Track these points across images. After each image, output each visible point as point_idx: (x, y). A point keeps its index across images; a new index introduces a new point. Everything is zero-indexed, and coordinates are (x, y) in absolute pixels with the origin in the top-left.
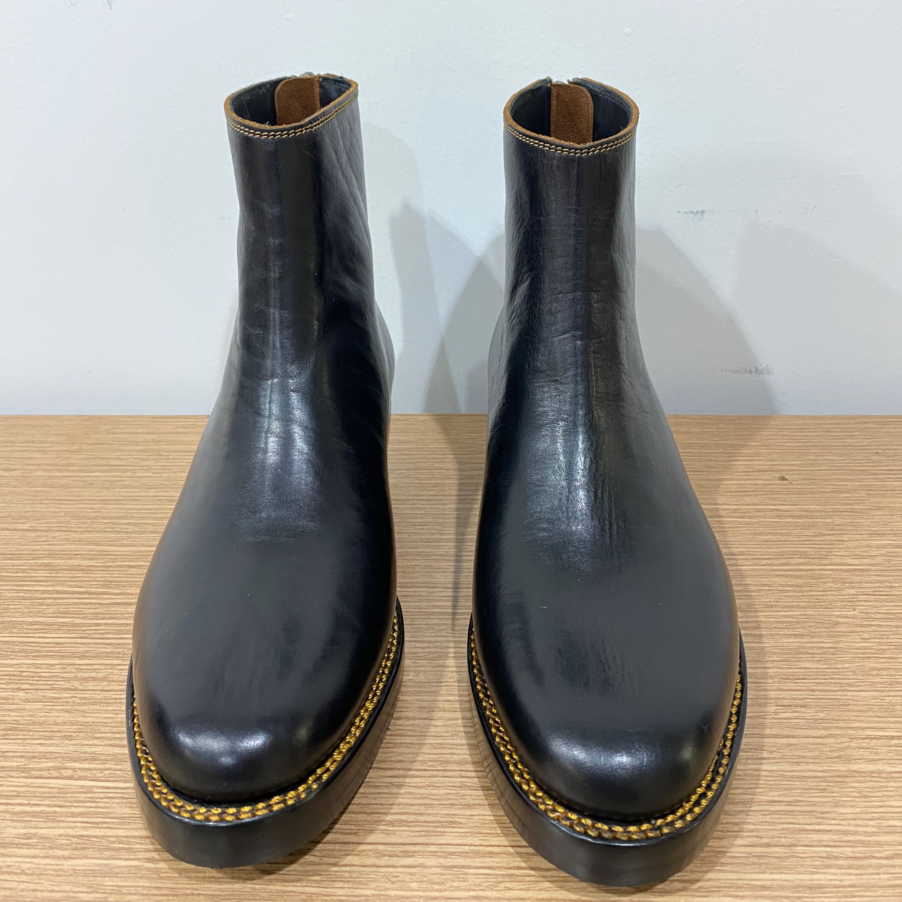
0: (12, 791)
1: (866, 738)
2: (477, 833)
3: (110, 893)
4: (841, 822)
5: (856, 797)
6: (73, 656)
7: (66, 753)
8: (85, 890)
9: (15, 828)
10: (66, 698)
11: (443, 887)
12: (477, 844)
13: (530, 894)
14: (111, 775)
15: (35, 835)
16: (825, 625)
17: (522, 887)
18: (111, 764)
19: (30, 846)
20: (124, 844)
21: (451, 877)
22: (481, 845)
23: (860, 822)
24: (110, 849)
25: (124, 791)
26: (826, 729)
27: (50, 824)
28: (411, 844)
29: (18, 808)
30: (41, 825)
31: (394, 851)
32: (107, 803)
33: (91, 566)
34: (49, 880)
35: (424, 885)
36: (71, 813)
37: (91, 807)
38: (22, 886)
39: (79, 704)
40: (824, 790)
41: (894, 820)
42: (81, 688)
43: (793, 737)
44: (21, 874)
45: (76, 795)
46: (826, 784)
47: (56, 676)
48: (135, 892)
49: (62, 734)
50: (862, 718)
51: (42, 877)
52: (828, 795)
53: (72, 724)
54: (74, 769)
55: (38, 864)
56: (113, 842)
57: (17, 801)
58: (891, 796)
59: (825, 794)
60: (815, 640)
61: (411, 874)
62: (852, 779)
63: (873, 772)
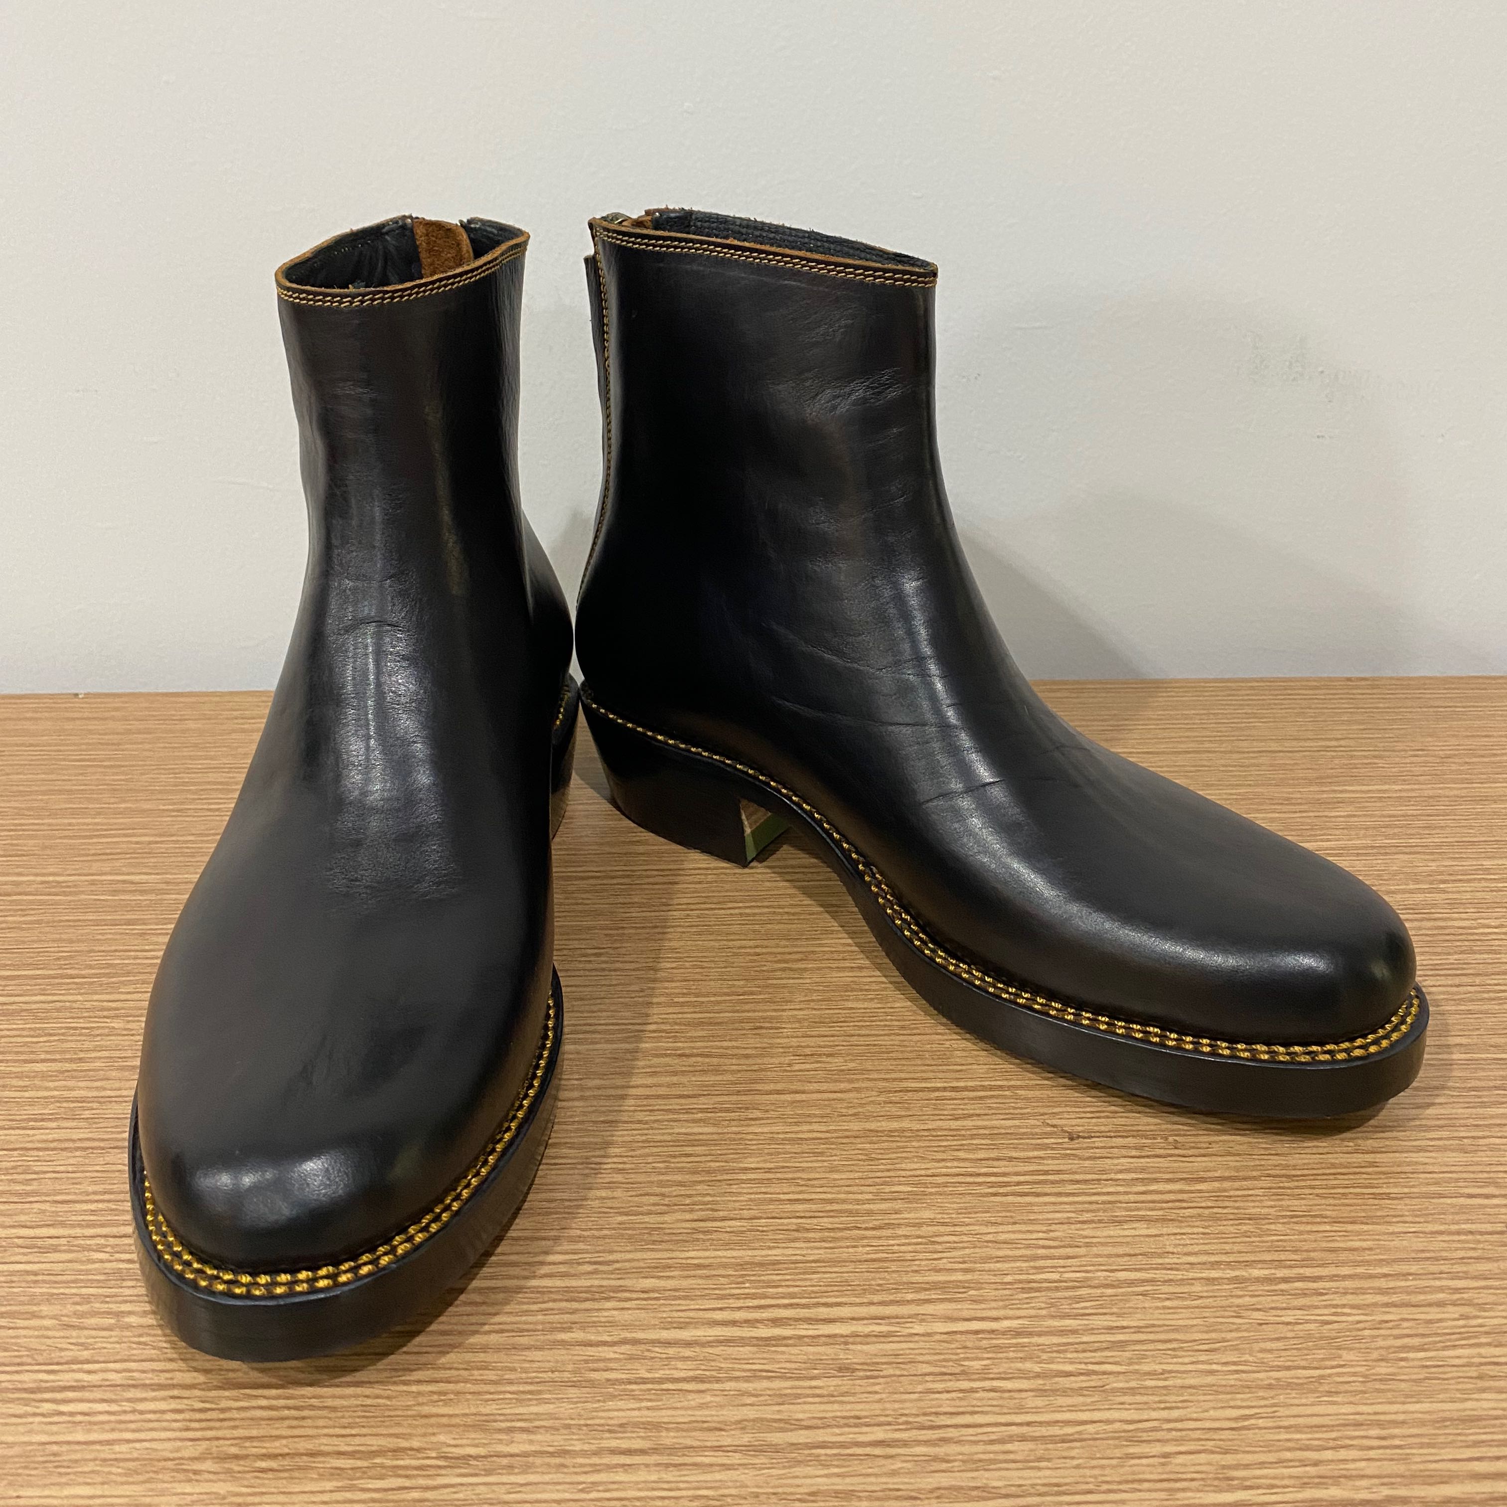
1: (900, 1091)
4: (829, 1190)
23: (855, 1189)
26: (851, 1081)
40: (822, 1154)
43: (803, 1092)
52: (824, 1159)
58: (907, 1158)
59: (820, 1158)
62: (863, 1140)
63: (896, 1131)
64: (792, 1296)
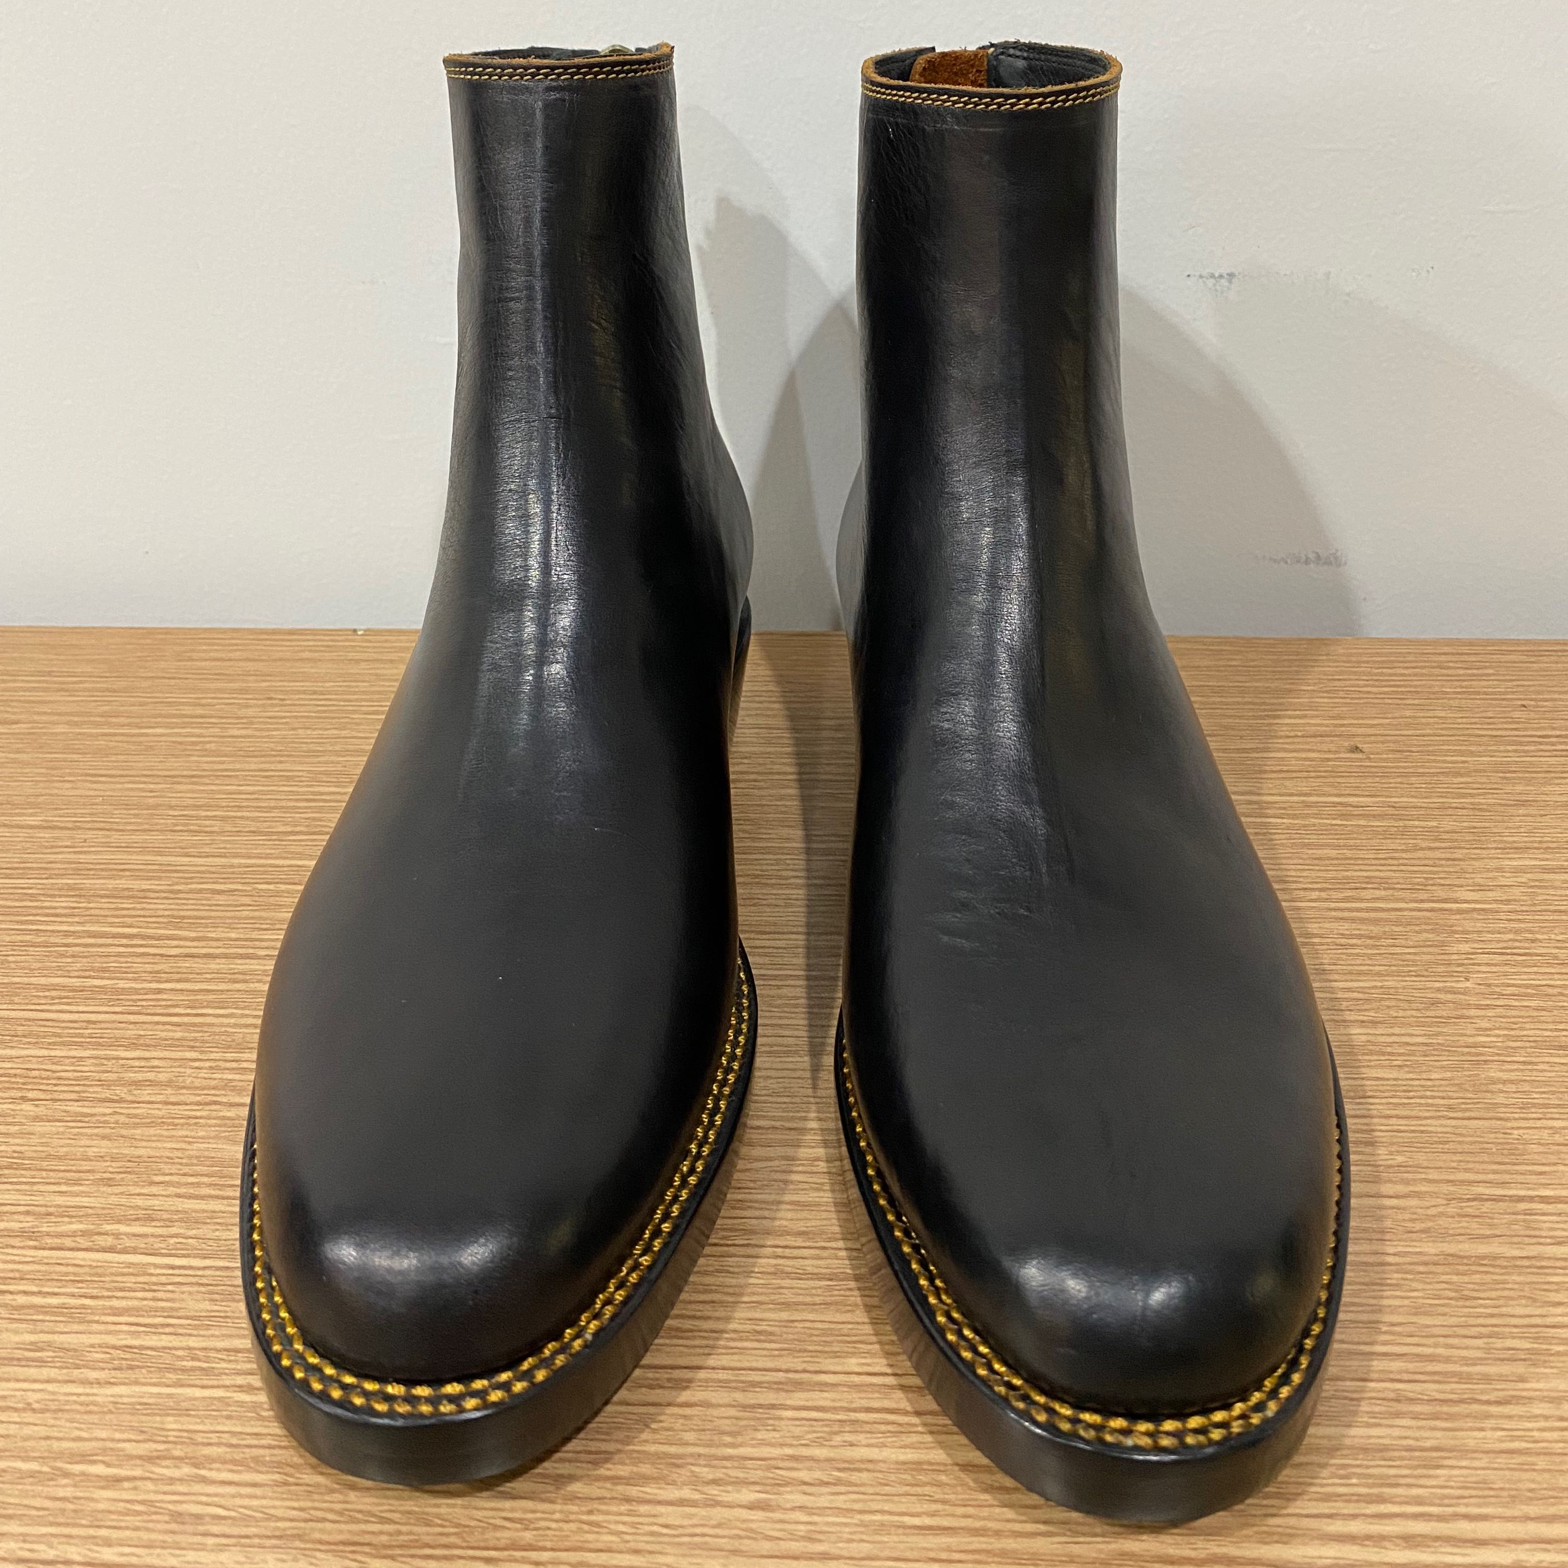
0: (12, 1271)
1: (1474, 1200)
2: (800, 1351)
3: (175, 1443)
5: (1451, 1299)
6: (115, 1043)
7: (103, 1208)
8: (133, 1437)
9: (16, 1332)
10: (105, 1115)
11: (739, 1439)
12: (799, 1368)
13: (886, 1453)
14: (179, 1246)
15: (49, 1344)
16: (1414, 1006)
17: (873, 1441)
18: (181, 1227)
19: (41, 1363)
20: (199, 1360)
21: (752, 1423)
22: (805, 1371)
23: (1455, 1341)
24: (175, 1370)
25: (200, 1273)
26: (1407, 1182)
27: (76, 1327)
28: (686, 1368)
29: (22, 1300)
30: (61, 1327)
31: (657, 1379)
32: (173, 1292)
33: (149, 890)
34: (72, 1421)
35: (706, 1436)
36: (111, 1308)
37: (145, 1299)
38: (27, 1431)
39: (126, 1126)
41: (1514, 1338)
42: (130, 1098)
44: (24, 1410)
45: (119, 1279)
46: (1400, 1276)
47: (87, 1078)
48: (216, 1440)
49: (98, 1176)
50: (1470, 1166)
51: (60, 1415)
52: (1403, 1294)
53: (114, 1159)
54: (117, 1236)
55: (53, 1393)
56: (181, 1358)
57: (21, 1288)
58: (1512, 1298)
59: (1398, 1293)
60: (1397, 1030)
61: (685, 1417)
62: (1447, 1269)
63: (1484, 1257)
64: (1419, 1501)
